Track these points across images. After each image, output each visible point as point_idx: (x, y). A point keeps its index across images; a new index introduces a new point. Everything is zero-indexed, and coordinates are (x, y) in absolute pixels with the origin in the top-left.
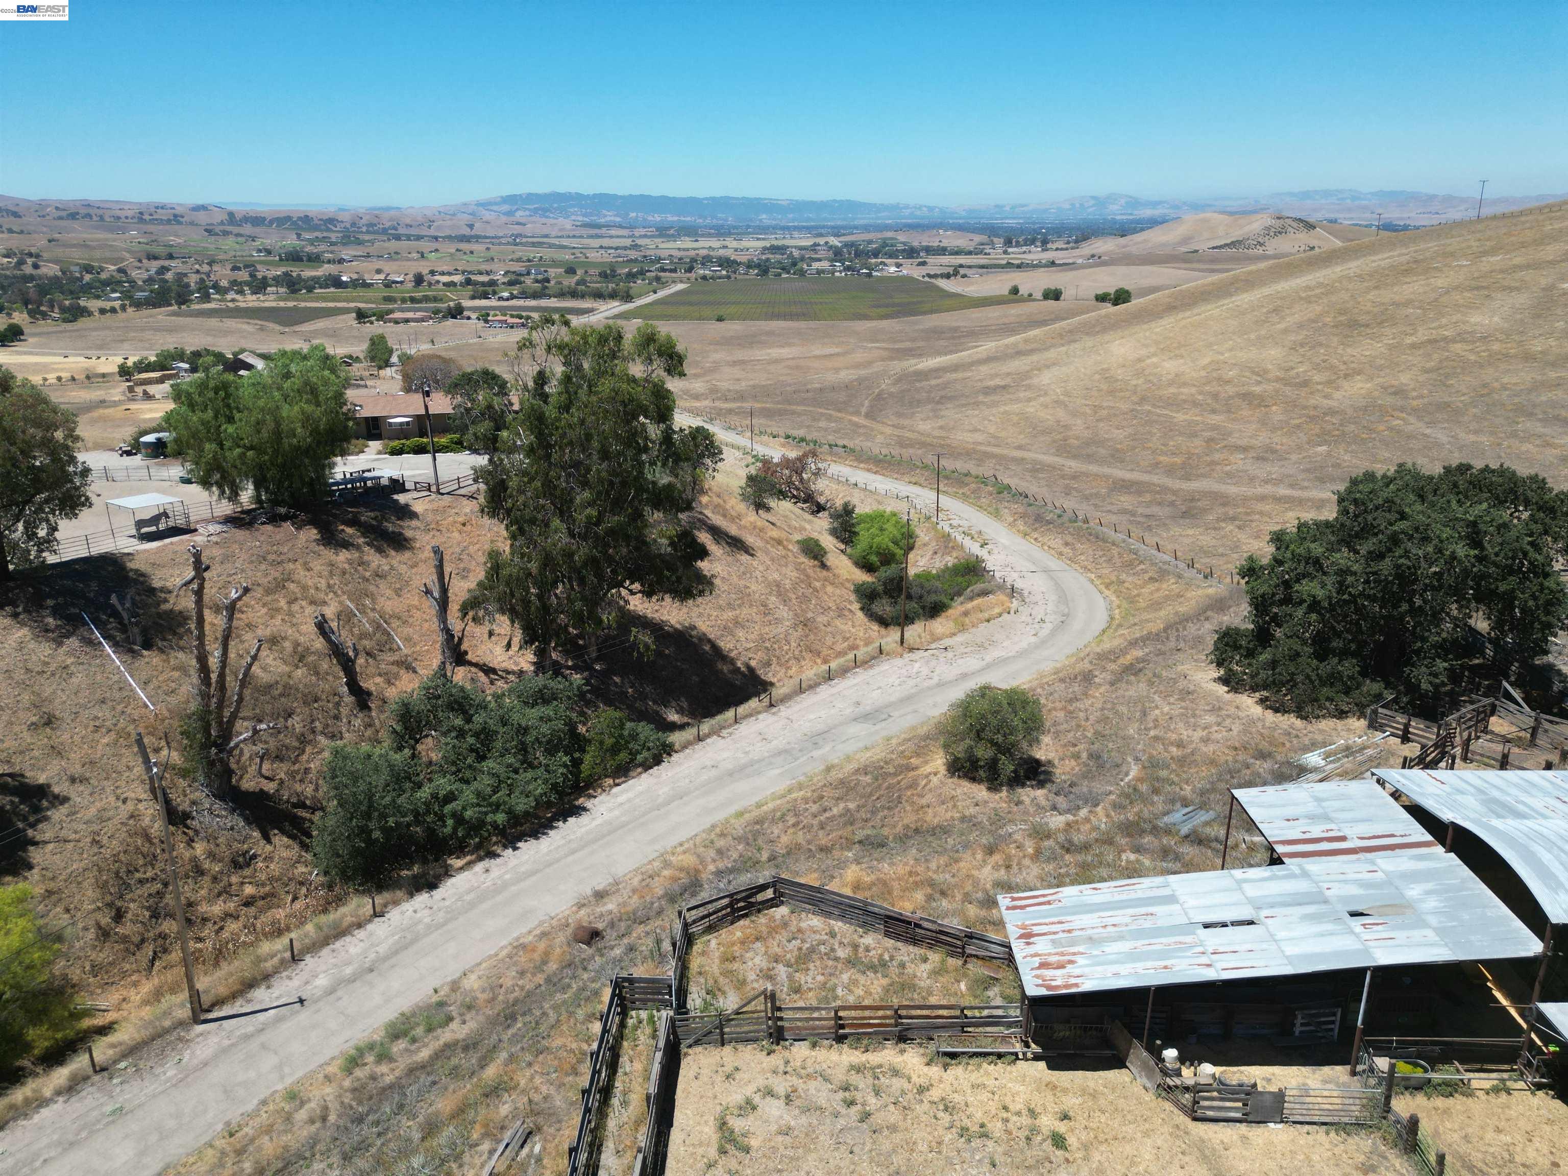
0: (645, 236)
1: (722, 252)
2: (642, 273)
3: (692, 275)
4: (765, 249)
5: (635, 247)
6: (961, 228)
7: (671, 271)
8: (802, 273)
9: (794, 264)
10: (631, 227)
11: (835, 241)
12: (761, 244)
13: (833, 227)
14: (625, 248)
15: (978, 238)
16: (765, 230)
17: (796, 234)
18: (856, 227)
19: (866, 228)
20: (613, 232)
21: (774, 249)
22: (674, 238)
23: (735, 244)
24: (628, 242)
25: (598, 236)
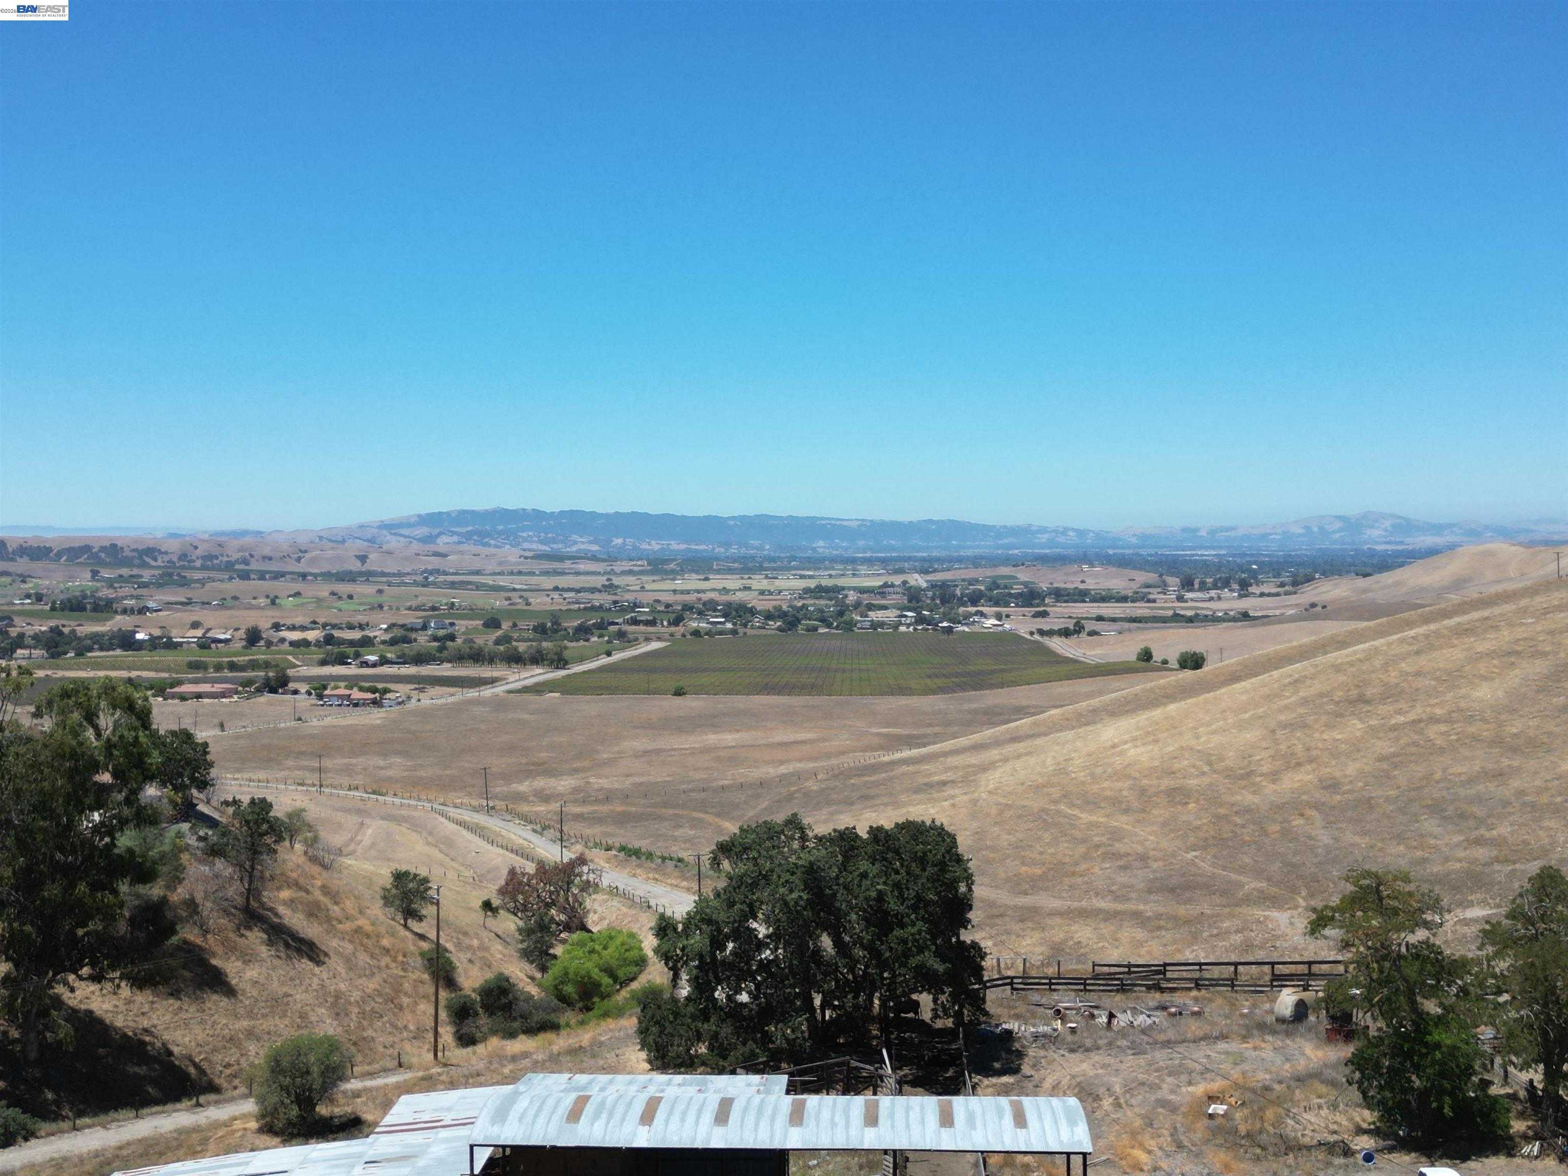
0: (630, 572)
1: (740, 596)
2: (601, 626)
3: (680, 629)
4: (807, 591)
5: (610, 588)
6: (1122, 562)
7: (648, 623)
8: (850, 626)
9: (841, 614)
10: (611, 559)
11: (918, 580)
12: (802, 584)
13: (924, 560)
14: (593, 590)
15: (1142, 577)
16: (816, 563)
17: (863, 569)
18: (960, 560)
19: (976, 562)
20: (582, 567)
21: (820, 591)
22: (673, 575)
23: (764, 584)
24: (601, 581)
25: (556, 573)
